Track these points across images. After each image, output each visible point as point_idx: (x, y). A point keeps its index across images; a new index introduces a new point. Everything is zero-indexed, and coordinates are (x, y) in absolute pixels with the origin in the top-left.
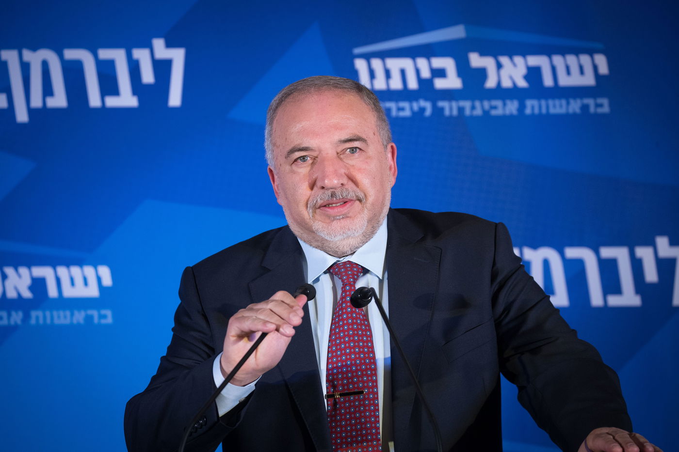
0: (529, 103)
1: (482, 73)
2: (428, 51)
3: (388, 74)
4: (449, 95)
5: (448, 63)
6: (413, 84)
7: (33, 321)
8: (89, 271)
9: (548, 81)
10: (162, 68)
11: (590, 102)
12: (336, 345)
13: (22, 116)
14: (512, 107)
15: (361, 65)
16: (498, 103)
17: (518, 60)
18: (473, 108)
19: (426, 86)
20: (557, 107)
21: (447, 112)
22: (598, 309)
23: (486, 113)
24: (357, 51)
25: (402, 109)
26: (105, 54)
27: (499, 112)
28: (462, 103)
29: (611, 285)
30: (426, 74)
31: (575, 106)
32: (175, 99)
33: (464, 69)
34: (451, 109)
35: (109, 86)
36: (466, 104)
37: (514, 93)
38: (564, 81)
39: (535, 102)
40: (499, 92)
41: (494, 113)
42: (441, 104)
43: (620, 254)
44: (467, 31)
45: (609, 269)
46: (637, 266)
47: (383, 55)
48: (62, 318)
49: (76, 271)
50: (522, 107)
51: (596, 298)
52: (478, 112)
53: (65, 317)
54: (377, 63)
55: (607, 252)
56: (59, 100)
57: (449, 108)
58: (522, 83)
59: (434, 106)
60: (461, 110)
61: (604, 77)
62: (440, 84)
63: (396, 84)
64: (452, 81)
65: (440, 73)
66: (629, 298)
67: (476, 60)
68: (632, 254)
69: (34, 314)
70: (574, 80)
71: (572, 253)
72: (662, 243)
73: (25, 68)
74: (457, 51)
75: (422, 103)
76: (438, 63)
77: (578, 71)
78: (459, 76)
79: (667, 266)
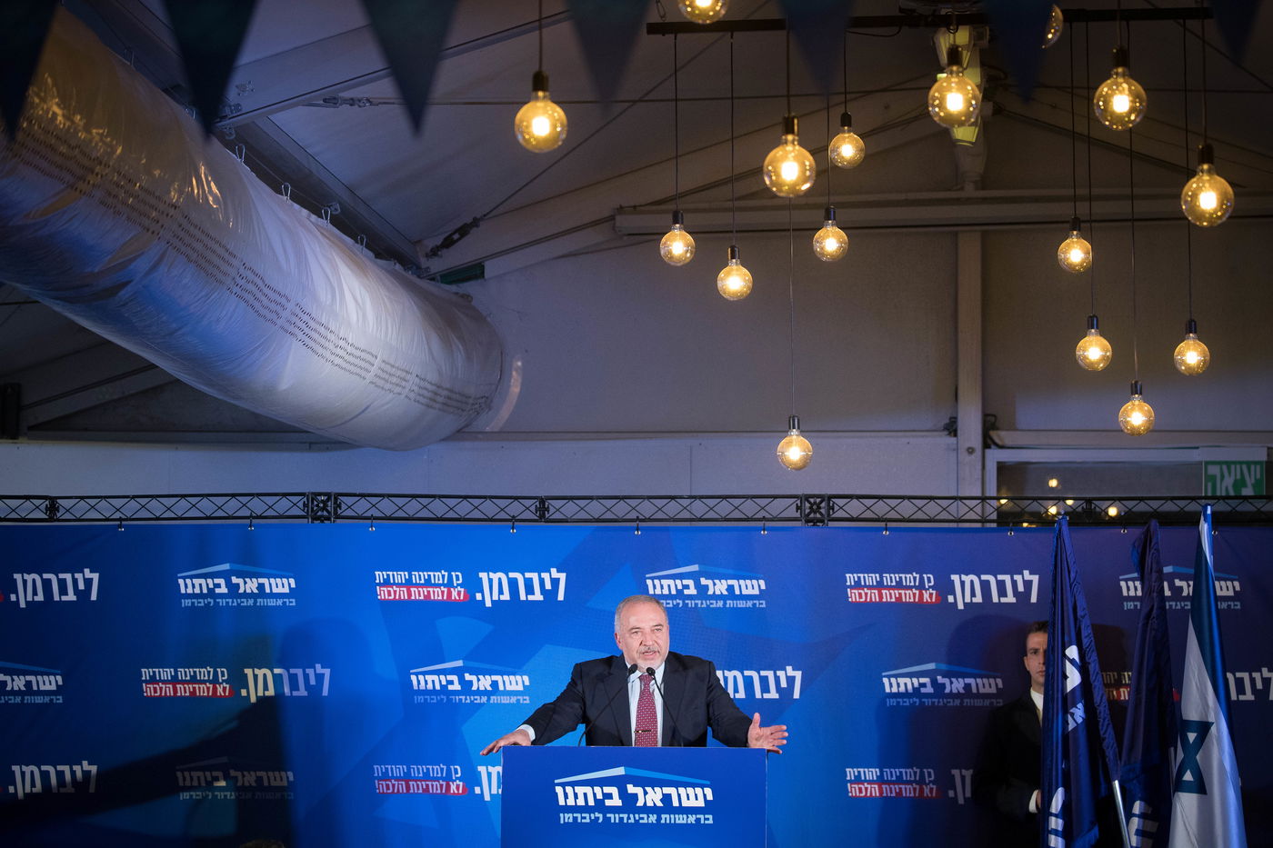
0: (728, 602)
1: (707, 587)
2: (681, 576)
3: (662, 587)
4: (690, 597)
5: (690, 582)
6: (674, 592)
7: (492, 702)
8: (518, 678)
9: (737, 592)
10: (555, 582)
11: (757, 602)
13: (488, 604)
14: (720, 604)
15: (649, 582)
16: (714, 602)
17: (724, 581)
18: (702, 604)
19: (680, 592)
20: (741, 604)
21: (690, 605)
22: (759, 699)
23: (708, 606)
24: (647, 576)
26: (528, 575)
27: (714, 606)
28: (697, 601)
30: (680, 587)
31: (750, 604)
32: (561, 597)
33: (698, 585)
34: (692, 604)
35: (530, 590)
36: (699, 601)
37: (721, 597)
38: (745, 592)
39: (731, 602)
40: (715, 597)
41: (711, 606)
42: (687, 601)
43: (770, 674)
44: (700, 568)
45: (764, 681)
46: (777, 679)
47: (660, 578)
48: (505, 700)
49: (512, 677)
50: (725, 604)
51: (758, 695)
52: (704, 606)
53: (507, 700)
54: (656, 582)
55: (763, 673)
56: (506, 596)
57: (690, 603)
58: (725, 593)
59: (684, 602)
60: (696, 604)
61: (763, 590)
62: (686, 592)
63: (666, 592)
64: (692, 591)
65: (687, 587)
67: (703, 581)
68: (775, 674)
69: (492, 697)
70: (750, 592)
72: (789, 669)
73: (491, 581)
74: (695, 576)
75: (678, 601)
76: (686, 582)
77: (751, 587)
78: (695, 588)
79: (791, 680)
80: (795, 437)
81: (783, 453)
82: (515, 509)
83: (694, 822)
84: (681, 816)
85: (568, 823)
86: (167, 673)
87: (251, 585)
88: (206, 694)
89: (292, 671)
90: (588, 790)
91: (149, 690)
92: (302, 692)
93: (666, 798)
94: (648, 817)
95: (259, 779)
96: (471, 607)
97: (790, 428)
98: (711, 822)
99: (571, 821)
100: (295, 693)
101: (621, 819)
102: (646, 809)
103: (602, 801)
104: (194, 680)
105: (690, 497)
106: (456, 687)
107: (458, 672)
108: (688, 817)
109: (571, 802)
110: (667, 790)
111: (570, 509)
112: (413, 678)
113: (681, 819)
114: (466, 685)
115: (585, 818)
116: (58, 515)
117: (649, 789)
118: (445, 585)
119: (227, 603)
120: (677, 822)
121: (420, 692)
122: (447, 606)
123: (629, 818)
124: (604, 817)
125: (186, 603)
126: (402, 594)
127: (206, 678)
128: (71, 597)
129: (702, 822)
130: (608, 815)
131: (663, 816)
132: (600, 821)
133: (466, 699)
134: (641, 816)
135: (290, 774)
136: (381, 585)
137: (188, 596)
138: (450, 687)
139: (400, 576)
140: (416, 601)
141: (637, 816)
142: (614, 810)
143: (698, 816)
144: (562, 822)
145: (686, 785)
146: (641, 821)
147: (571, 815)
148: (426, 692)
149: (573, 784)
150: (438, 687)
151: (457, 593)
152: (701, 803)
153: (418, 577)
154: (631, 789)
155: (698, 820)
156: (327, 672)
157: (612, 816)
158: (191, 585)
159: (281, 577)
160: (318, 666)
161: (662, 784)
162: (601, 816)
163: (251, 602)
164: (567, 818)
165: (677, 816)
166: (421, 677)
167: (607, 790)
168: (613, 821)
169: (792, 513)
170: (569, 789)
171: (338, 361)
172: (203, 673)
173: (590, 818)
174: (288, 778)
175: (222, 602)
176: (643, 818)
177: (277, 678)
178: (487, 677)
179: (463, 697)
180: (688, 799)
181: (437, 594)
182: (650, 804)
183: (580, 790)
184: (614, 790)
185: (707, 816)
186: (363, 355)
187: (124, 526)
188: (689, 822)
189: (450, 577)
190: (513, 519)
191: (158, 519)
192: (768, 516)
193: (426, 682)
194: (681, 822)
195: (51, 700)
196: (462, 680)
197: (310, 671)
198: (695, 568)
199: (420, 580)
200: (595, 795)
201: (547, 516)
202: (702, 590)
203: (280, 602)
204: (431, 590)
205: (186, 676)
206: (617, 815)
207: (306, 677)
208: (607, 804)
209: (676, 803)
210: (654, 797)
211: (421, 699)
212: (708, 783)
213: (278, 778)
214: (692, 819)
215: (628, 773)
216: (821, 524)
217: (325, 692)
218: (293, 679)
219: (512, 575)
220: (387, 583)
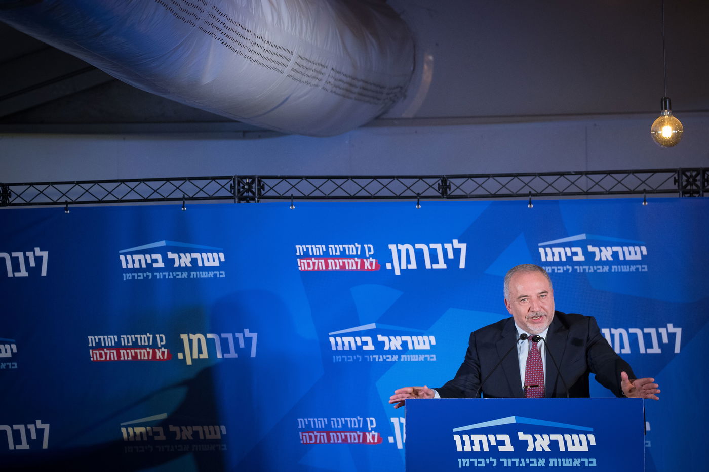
0: (613, 267)
1: (593, 254)
2: (570, 245)
3: (553, 255)
4: (579, 263)
5: (578, 250)
6: (564, 259)
7: (402, 360)
8: (426, 338)
9: (621, 258)
10: (457, 252)
11: (639, 266)
12: (529, 367)
13: (398, 273)
14: (606, 269)
15: (541, 250)
16: (600, 267)
17: (609, 248)
18: (589, 269)
19: (569, 259)
20: (625, 269)
21: (578, 271)
22: (643, 354)
23: (595, 271)
24: (540, 245)
25: (560, 269)
26: (432, 246)
27: (601, 270)
28: (585, 267)
29: (649, 344)
30: (569, 254)
31: (633, 268)
32: (462, 265)
33: (585, 252)
34: (580, 269)
35: (434, 259)
36: (587, 267)
37: (607, 262)
38: (628, 258)
39: (616, 267)
40: (601, 262)
41: (598, 271)
42: (575, 267)
43: (652, 331)
44: (587, 236)
45: (647, 337)
46: (659, 336)
47: (551, 246)
48: (414, 358)
49: (420, 338)
50: (610, 269)
51: (642, 350)
52: (592, 270)
53: (416, 358)
54: (548, 250)
55: (646, 330)
56: (413, 266)
58: (610, 259)
59: (573, 268)
60: (584, 270)
61: (645, 256)
62: (575, 258)
63: (557, 259)
64: (580, 258)
65: (576, 254)
66: (656, 350)
67: (591, 249)
68: (657, 331)
69: (403, 356)
70: (632, 257)
71: (632, 330)
72: (670, 326)
73: (399, 252)
74: (583, 244)
75: (568, 267)
76: (574, 250)
77: (634, 253)
78: (583, 255)
79: (672, 336)
80: (667, 117)
81: (656, 132)
82: (420, 187)
83: (579, 465)
84: (567, 460)
85: (466, 467)
86: (111, 340)
87: (185, 260)
88: (146, 358)
89: (224, 335)
90: (483, 437)
91: (95, 355)
92: (233, 354)
93: (554, 444)
94: (538, 461)
95: (196, 434)
96: (382, 275)
97: (662, 109)
98: (594, 465)
99: (468, 465)
100: (226, 356)
101: (514, 463)
102: (535, 454)
103: (496, 447)
104: (135, 345)
105: (577, 173)
106: (370, 347)
107: (372, 334)
108: (573, 461)
109: (468, 448)
110: (554, 437)
111: (469, 186)
112: (332, 340)
113: (567, 463)
114: (379, 345)
115: (481, 463)
116: (11, 200)
117: (537, 436)
118: (358, 257)
119: (164, 276)
120: (564, 465)
121: (338, 352)
122: (361, 275)
123: (520, 462)
124: (498, 462)
125: (128, 276)
126: (320, 265)
127: (147, 343)
128: (23, 273)
129: (587, 465)
130: (502, 460)
131: (551, 460)
132: (495, 465)
133: (379, 358)
134: (531, 460)
135: (223, 428)
136: (300, 257)
137: (128, 270)
138: (365, 348)
139: (318, 249)
140: (332, 271)
141: (527, 460)
142: (507, 455)
143: (583, 460)
144: (460, 466)
145: (571, 432)
146: (531, 465)
147: (468, 460)
148: (343, 352)
149: (469, 432)
150: (354, 347)
151: (369, 264)
152: (585, 448)
153: (334, 249)
154: (522, 436)
155: (583, 463)
156: (254, 336)
157: (505, 460)
158: (131, 261)
159: (212, 252)
160: (246, 331)
161: (549, 431)
162: (495, 461)
163: (185, 275)
164: (464, 463)
165: (563, 460)
166: (339, 339)
167: (500, 437)
168: (506, 465)
169: (671, 185)
170: (466, 437)
171: (255, 57)
172: (144, 339)
173: (485, 462)
174: (221, 431)
175: (159, 275)
176: (533, 462)
177: (210, 343)
178: (398, 338)
179: (377, 357)
180: (574, 444)
181: (352, 265)
182: (539, 449)
183: (476, 438)
184: (506, 438)
185: (590, 460)
186: (280, 51)
187: (71, 209)
188: (575, 465)
189: (363, 249)
190: (418, 197)
191: (100, 202)
192: (648, 189)
193: (343, 343)
194: (567, 465)
195: (7, 366)
196: (375, 342)
197: (239, 336)
198: (582, 237)
199: (336, 252)
200: (489, 441)
201: (449, 192)
202: (590, 256)
203: (211, 274)
204: (346, 261)
205: (128, 342)
206: (509, 460)
207: (236, 341)
208: (500, 450)
209: (562, 448)
210: (542, 443)
211: (339, 358)
212: (591, 429)
213: (213, 432)
214: (577, 462)
215: (519, 422)
216: (697, 195)
217: (253, 354)
218: (224, 343)
219: (418, 246)
220: (306, 256)
